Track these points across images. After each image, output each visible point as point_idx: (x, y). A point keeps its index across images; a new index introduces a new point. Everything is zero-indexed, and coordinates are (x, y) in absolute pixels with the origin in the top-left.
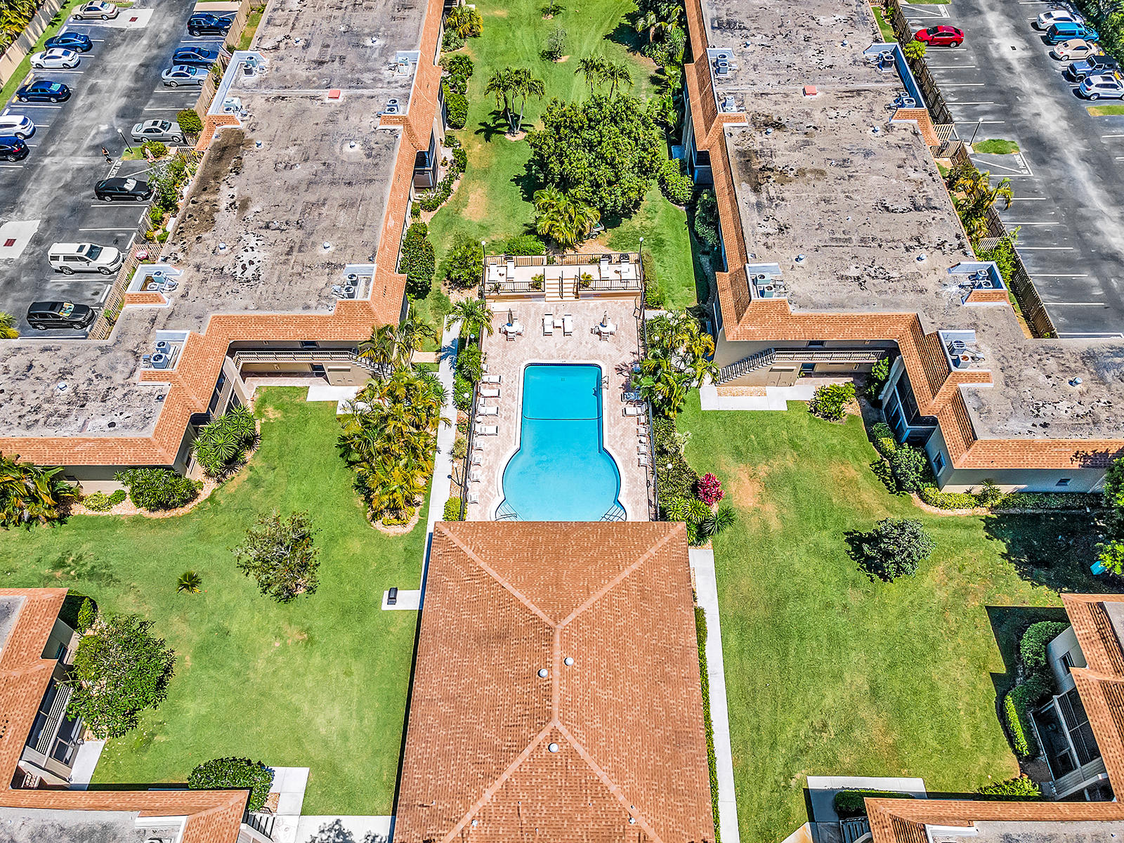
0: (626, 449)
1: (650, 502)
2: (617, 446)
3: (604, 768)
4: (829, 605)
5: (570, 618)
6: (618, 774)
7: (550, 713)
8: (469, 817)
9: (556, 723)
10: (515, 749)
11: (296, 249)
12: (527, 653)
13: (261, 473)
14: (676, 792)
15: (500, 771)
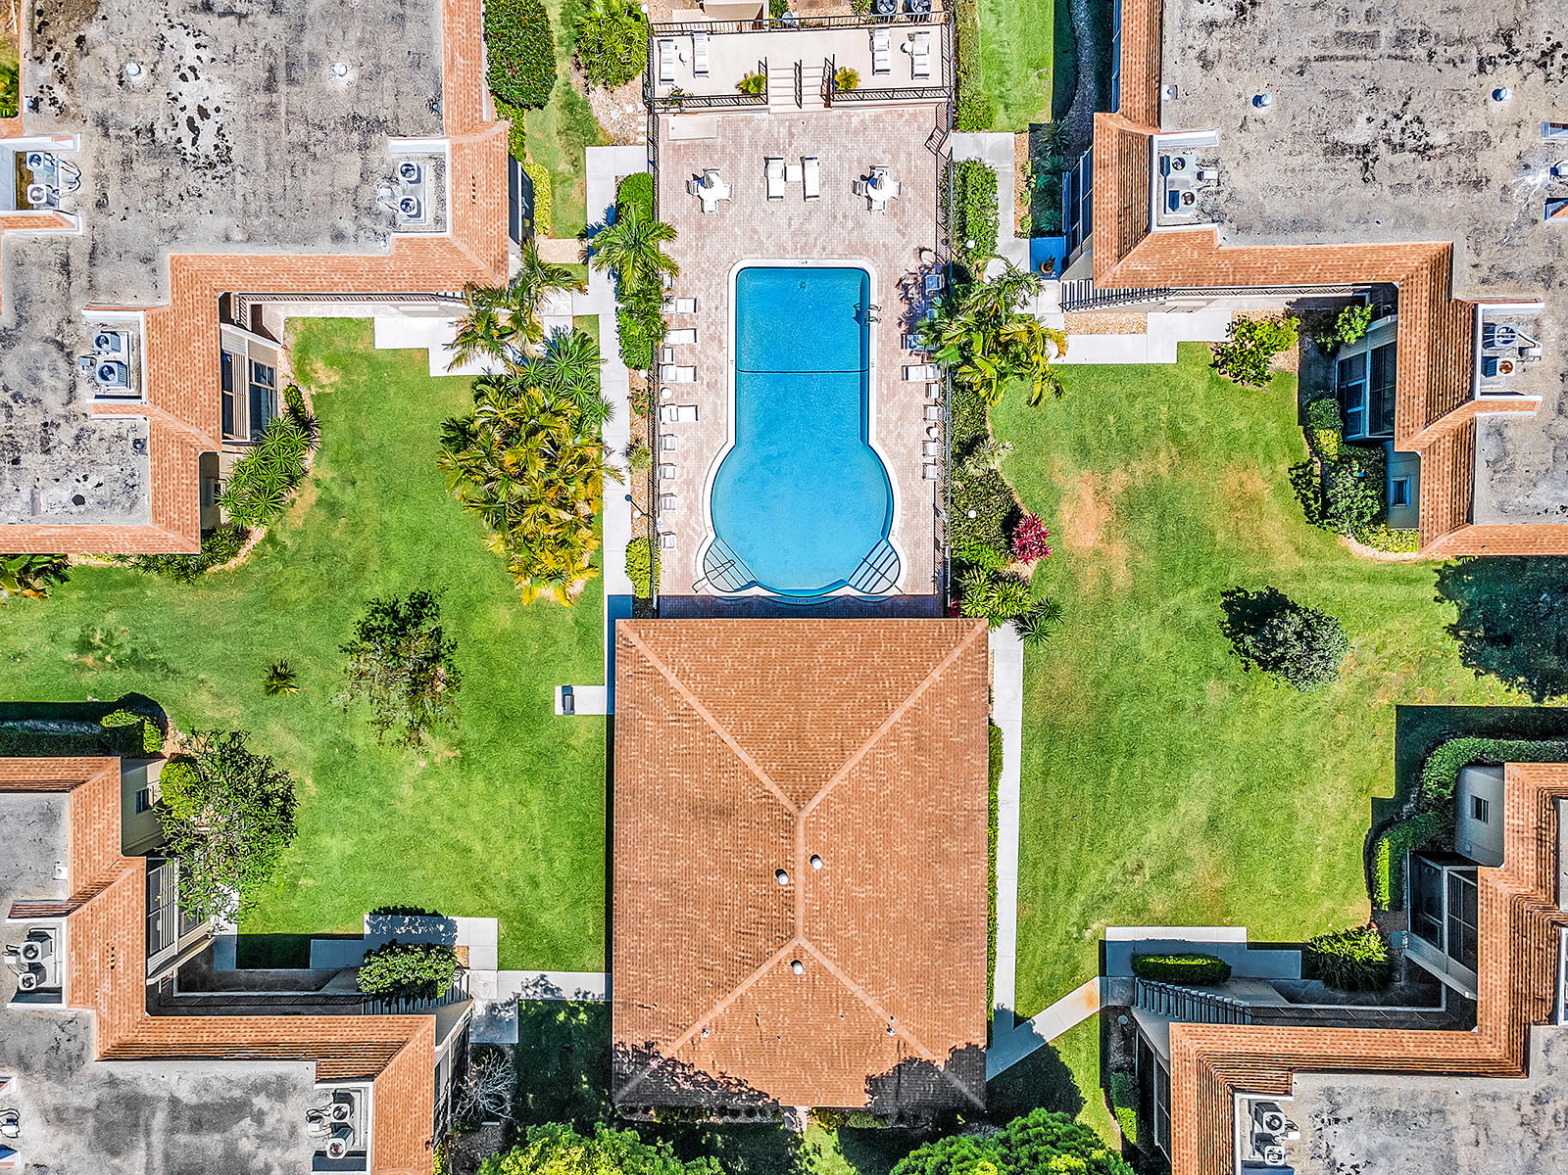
0: (905, 446)
1: (937, 542)
2: (891, 442)
3: (860, 981)
4: (1177, 707)
5: (817, 800)
6: (876, 985)
7: (793, 927)
8: (699, 1026)
9: (801, 940)
10: (749, 961)
11: (281, 74)
12: (761, 843)
13: (336, 492)
14: (945, 993)
15: (733, 984)
